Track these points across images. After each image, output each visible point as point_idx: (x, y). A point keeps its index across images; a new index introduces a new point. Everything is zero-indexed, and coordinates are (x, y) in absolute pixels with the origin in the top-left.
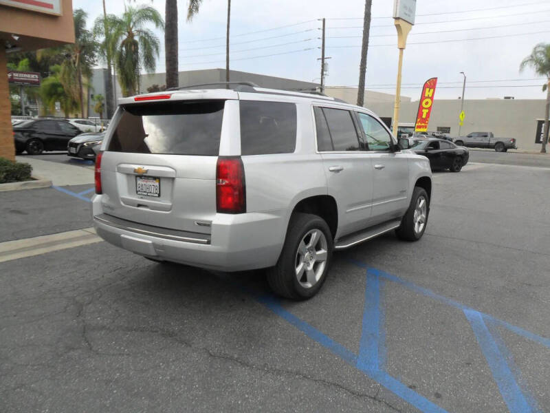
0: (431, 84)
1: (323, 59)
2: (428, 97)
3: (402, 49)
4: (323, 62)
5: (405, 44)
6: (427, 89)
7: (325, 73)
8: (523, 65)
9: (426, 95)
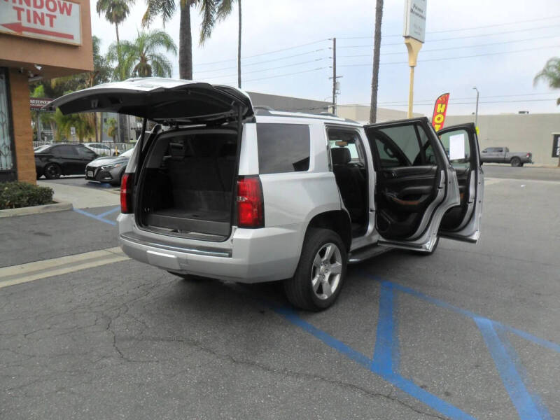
0: (444, 100)
1: (335, 77)
2: (440, 113)
3: (413, 67)
4: (335, 81)
5: (415, 61)
6: (440, 105)
7: (336, 91)
8: (536, 78)
9: (438, 111)
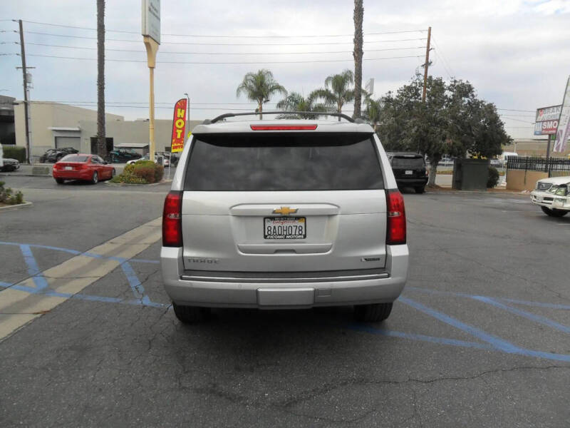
0: (182, 105)
1: (24, 68)
2: (180, 118)
3: (152, 68)
4: (24, 71)
5: (154, 63)
6: (179, 110)
7: (28, 84)
8: (238, 90)
9: (179, 116)
